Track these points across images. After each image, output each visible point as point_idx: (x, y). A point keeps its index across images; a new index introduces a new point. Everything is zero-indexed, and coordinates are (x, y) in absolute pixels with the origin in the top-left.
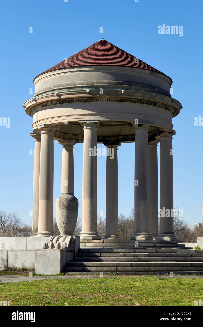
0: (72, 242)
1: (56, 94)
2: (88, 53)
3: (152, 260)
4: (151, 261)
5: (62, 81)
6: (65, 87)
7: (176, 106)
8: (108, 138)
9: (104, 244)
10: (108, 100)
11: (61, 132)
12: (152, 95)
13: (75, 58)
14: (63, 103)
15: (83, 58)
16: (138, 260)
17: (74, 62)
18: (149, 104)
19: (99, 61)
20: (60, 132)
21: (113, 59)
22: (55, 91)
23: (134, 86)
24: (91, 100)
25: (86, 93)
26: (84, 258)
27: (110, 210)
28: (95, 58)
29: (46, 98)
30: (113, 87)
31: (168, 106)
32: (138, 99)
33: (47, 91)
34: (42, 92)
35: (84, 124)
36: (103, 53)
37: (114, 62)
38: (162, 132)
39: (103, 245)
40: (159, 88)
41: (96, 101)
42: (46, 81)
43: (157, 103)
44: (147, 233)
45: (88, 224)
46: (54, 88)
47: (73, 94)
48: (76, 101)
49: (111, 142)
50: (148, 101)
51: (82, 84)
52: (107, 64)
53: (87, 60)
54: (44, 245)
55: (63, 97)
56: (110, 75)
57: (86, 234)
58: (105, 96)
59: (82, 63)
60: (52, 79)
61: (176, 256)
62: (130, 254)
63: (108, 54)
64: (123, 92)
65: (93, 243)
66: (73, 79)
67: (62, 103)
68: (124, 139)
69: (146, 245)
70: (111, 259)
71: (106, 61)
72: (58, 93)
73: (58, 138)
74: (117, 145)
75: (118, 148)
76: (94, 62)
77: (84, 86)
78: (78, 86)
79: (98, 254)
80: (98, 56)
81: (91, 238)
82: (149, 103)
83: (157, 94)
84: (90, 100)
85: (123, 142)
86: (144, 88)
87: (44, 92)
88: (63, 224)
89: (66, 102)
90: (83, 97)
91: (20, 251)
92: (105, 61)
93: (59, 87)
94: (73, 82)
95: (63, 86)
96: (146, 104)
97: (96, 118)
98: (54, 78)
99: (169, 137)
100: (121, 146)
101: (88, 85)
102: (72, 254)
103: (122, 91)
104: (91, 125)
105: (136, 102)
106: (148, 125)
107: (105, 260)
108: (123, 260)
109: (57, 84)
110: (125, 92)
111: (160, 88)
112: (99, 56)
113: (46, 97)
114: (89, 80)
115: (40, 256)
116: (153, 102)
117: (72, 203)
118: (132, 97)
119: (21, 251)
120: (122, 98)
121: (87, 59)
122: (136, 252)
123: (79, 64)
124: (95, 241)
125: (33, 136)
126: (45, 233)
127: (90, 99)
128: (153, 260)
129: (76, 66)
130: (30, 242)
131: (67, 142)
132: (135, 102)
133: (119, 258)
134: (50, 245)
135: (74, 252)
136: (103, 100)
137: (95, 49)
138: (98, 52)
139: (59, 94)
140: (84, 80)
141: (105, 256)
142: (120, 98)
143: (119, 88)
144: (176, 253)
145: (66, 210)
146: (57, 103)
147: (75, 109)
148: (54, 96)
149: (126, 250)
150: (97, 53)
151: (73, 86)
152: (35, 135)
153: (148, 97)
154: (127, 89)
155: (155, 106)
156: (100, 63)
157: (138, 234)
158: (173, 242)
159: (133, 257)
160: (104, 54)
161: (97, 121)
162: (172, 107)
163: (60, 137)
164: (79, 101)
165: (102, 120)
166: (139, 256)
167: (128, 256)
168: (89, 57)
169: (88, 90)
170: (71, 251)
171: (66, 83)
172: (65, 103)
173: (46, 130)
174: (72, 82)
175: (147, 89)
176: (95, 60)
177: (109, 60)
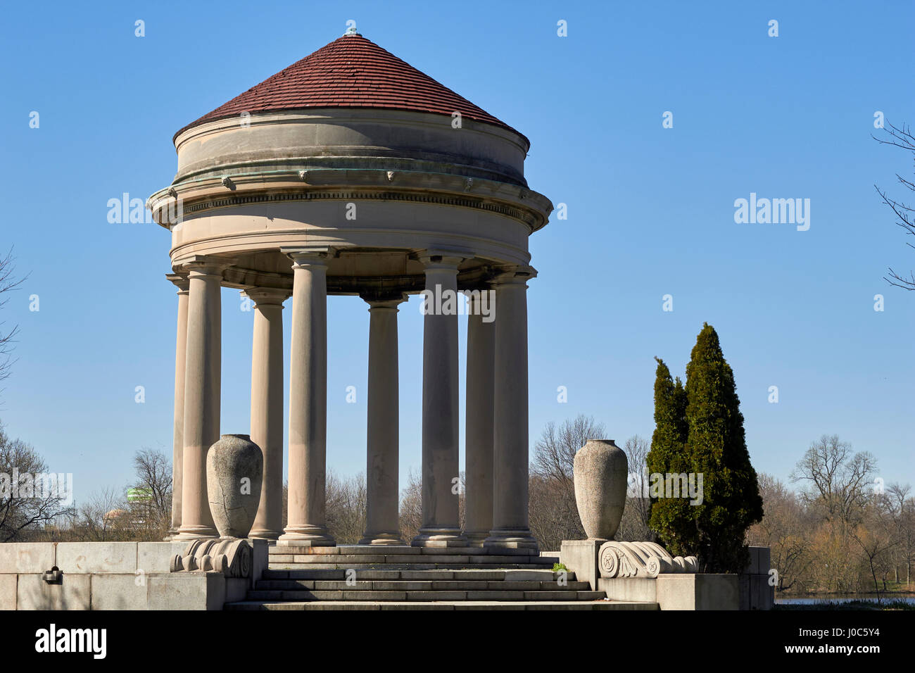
0: (244, 555)
1: (222, 181)
2: (310, 71)
3: (438, 598)
4: (435, 600)
5: (241, 146)
6: (247, 162)
7: (535, 207)
8: (373, 283)
9: (340, 558)
10: (355, 196)
11: (249, 269)
12: (465, 182)
13: (276, 85)
14: (242, 201)
15: (295, 85)
16: (404, 598)
17: (271, 98)
18: (460, 205)
19: (333, 96)
20: (247, 269)
21: (370, 89)
22: (222, 171)
23: (421, 159)
24: (311, 195)
25: (297, 179)
26: (272, 592)
27: (378, 467)
28: (325, 87)
29: (200, 189)
30: (367, 163)
31: (511, 207)
32: (430, 192)
33: (203, 170)
34: (192, 172)
35: (293, 256)
36: (347, 71)
37: (370, 97)
38: (499, 271)
39: (337, 561)
40: (489, 162)
41: (322, 197)
42: (202, 143)
43: (481, 200)
44: (452, 530)
45: (302, 507)
46: (220, 163)
47: (264, 180)
48: (273, 199)
49: (380, 293)
50: (457, 197)
51: (289, 156)
52: (352, 105)
53: (304, 92)
54: (172, 563)
55: (239, 188)
56: (359, 134)
57: (296, 531)
58: (345, 186)
59: (290, 100)
60: (215, 139)
61: (500, 588)
62: (386, 584)
63: (360, 74)
64: (389, 177)
65: (313, 554)
66: (267, 142)
67: (238, 202)
68: (413, 284)
69: (447, 559)
70: (338, 594)
71: (350, 96)
72: (228, 178)
73: (241, 283)
74: (396, 301)
75: (399, 307)
76: (321, 97)
77: (294, 160)
78: (279, 159)
79: (309, 584)
80: (332, 81)
81: (309, 542)
82: (458, 202)
83: (477, 179)
84: (309, 197)
85: (413, 292)
86: (447, 164)
87: (196, 171)
88: (223, 510)
89: (250, 200)
90: (292, 189)
91: (121, 576)
92: (347, 96)
93: (233, 161)
94: (268, 149)
95: (241, 158)
96: (452, 204)
97: (323, 242)
98: (219, 138)
99: (517, 283)
100: (407, 301)
101: (303, 158)
102: (243, 583)
103: (389, 173)
104: (310, 260)
105: (426, 200)
106: (456, 258)
107: (323, 597)
108: (368, 598)
109: (227, 154)
110: (394, 175)
111: (492, 163)
112: (335, 81)
113: (199, 187)
114: (306, 145)
115: (160, 589)
116: (471, 199)
117: (247, 459)
118: (414, 188)
119: (124, 576)
120: (389, 189)
121: (304, 90)
122: (403, 577)
123: (281, 104)
124: (319, 550)
125: (173, 281)
126: (197, 529)
127: (309, 194)
128: (442, 598)
129: (273, 109)
130: (145, 554)
131: (265, 295)
132: (422, 199)
133: (357, 594)
134: (186, 561)
135: (249, 577)
136: (340, 196)
137: (327, 60)
138: (334, 69)
139: (232, 179)
140: (295, 145)
141: (326, 588)
142: (383, 191)
143: (382, 163)
144: (503, 580)
145: (231, 475)
146: (228, 201)
147: (271, 218)
148: (218, 184)
149: (378, 573)
150: (331, 72)
151: (266, 160)
152: (179, 278)
153: (455, 185)
154: (402, 167)
155: (477, 207)
156: (335, 100)
157: (429, 532)
158: (524, 551)
159: (394, 590)
160: (349, 76)
161: (326, 250)
162: (523, 210)
163: (246, 280)
164: (282, 198)
165: (340, 246)
166: (409, 588)
167: (382, 588)
168: (310, 84)
169: (301, 172)
170: (241, 577)
171: (251, 151)
172: (248, 202)
173: (200, 269)
174: (264, 150)
175: (456, 165)
176: (323, 93)
177: (358, 91)
